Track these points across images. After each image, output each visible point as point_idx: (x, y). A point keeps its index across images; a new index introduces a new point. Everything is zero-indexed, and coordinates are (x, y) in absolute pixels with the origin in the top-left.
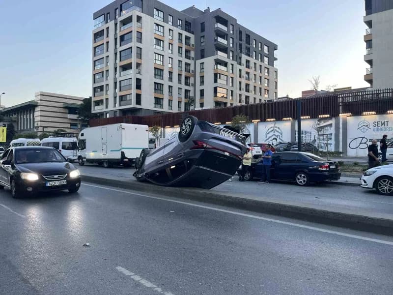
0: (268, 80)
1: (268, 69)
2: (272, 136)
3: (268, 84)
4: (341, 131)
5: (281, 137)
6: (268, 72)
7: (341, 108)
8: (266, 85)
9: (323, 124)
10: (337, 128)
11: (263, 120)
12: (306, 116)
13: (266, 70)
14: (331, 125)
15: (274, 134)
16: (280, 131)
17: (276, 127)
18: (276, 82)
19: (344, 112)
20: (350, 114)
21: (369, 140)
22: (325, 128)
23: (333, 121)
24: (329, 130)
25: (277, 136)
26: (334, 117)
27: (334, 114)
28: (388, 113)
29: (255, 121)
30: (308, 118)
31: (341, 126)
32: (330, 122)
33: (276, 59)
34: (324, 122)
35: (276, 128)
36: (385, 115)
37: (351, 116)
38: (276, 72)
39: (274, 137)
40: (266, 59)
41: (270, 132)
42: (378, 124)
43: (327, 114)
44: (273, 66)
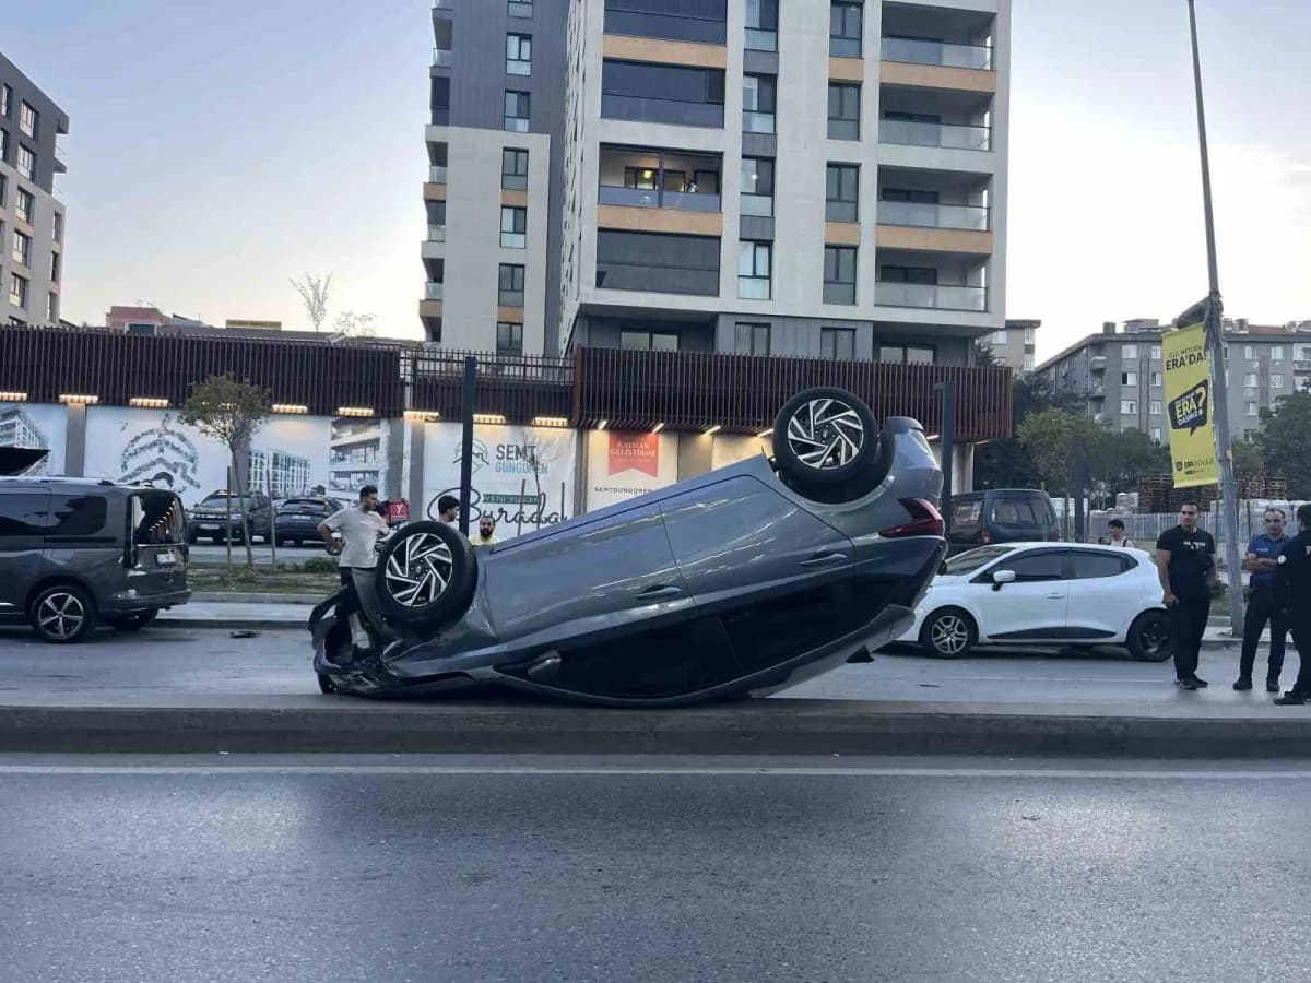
0: (27, 238)
1: (30, 197)
2: (154, 464)
3: (25, 256)
4: (407, 463)
5: (189, 474)
6: (28, 211)
7: (408, 392)
8: (18, 257)
9: (348, 437)
10: (395, 457)
11: (115, 398)
12: (294, 403)
13: (20, 201)
14: (374, 443)
15: (161, 460)
16: (185, 448)
17: (168, 432)
18: (56, 256)
19: (417, 406)
20: (436, 414)
21: (482, 499)
22: (355, 452)
23: (381, 432)
24: (370, 457)
25: (175, 466)
26: (389, 417)
27: (389, 410)
28: (538, 423)
29: (76, 400)
30: (302, 414)
31: (407, 448)
32: (371, 433)
33: (61, 168)
34: (354, 432)
35: (168, 437)
36: (528, 430)
37: (437, 420)
38: (58, 215)
39: (161, 468)
40: (23, 157)
41: (142, 449)
42: (508, 452)
43: (365, 406)
44: (50, 192)
